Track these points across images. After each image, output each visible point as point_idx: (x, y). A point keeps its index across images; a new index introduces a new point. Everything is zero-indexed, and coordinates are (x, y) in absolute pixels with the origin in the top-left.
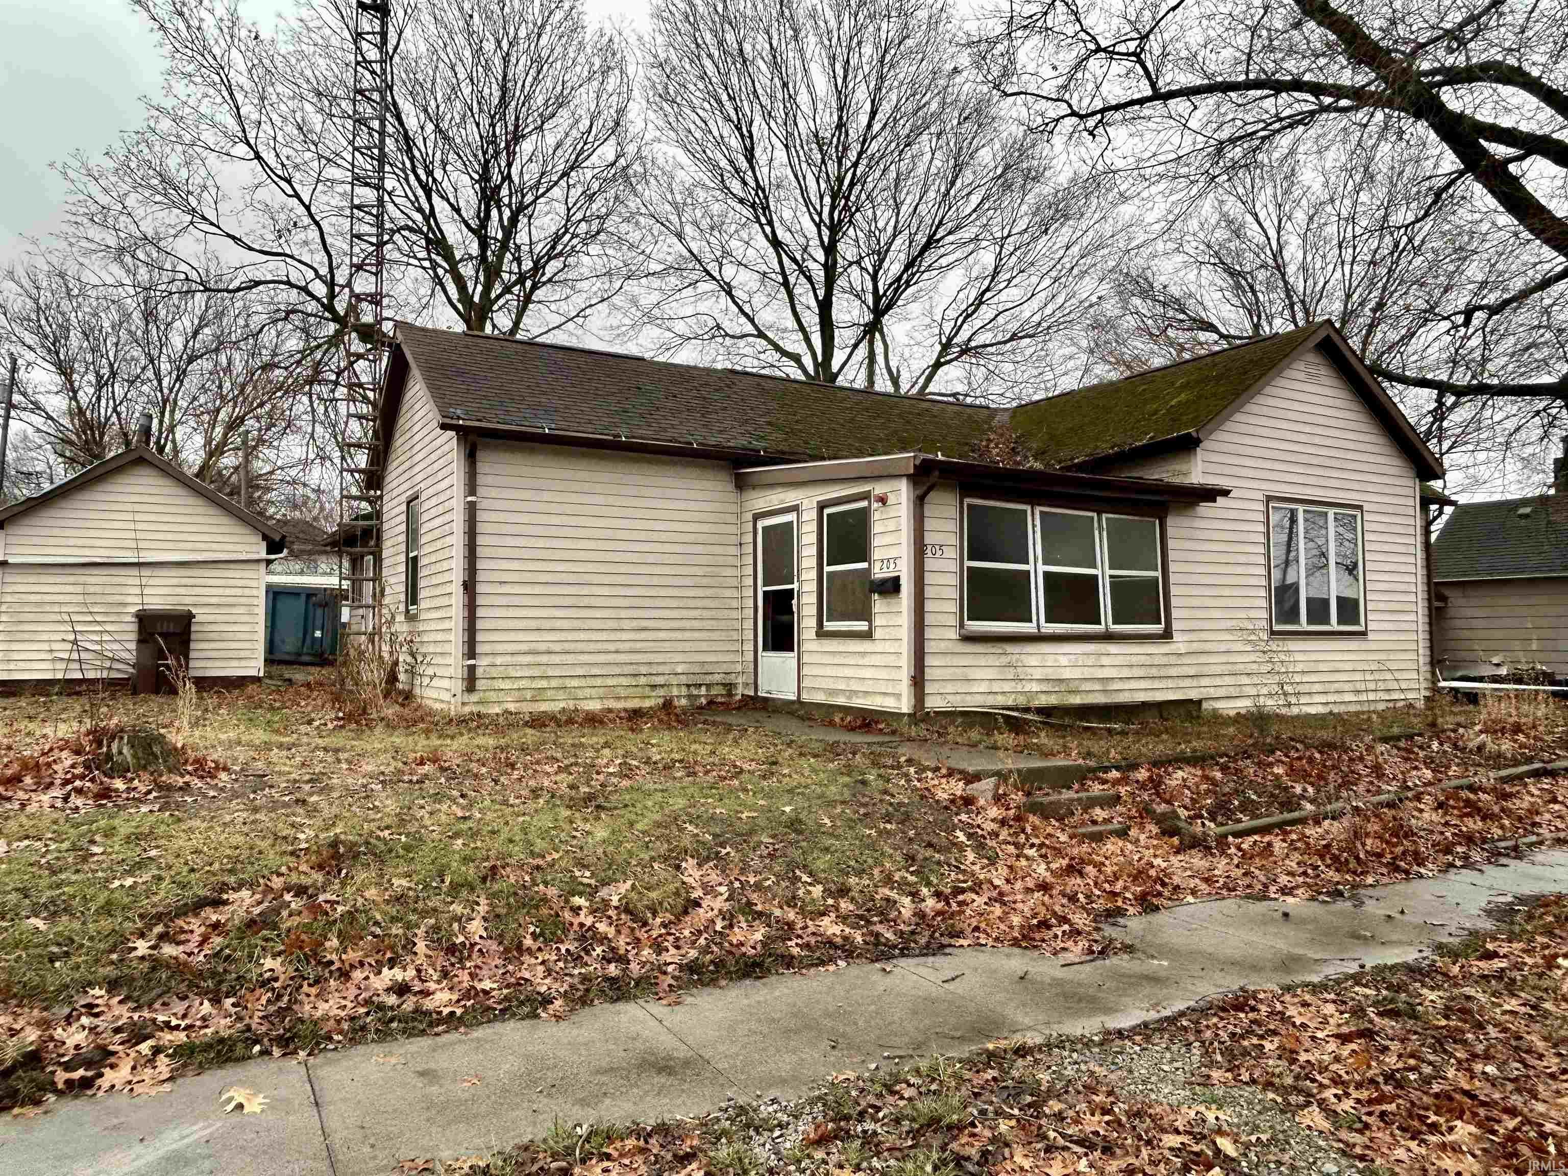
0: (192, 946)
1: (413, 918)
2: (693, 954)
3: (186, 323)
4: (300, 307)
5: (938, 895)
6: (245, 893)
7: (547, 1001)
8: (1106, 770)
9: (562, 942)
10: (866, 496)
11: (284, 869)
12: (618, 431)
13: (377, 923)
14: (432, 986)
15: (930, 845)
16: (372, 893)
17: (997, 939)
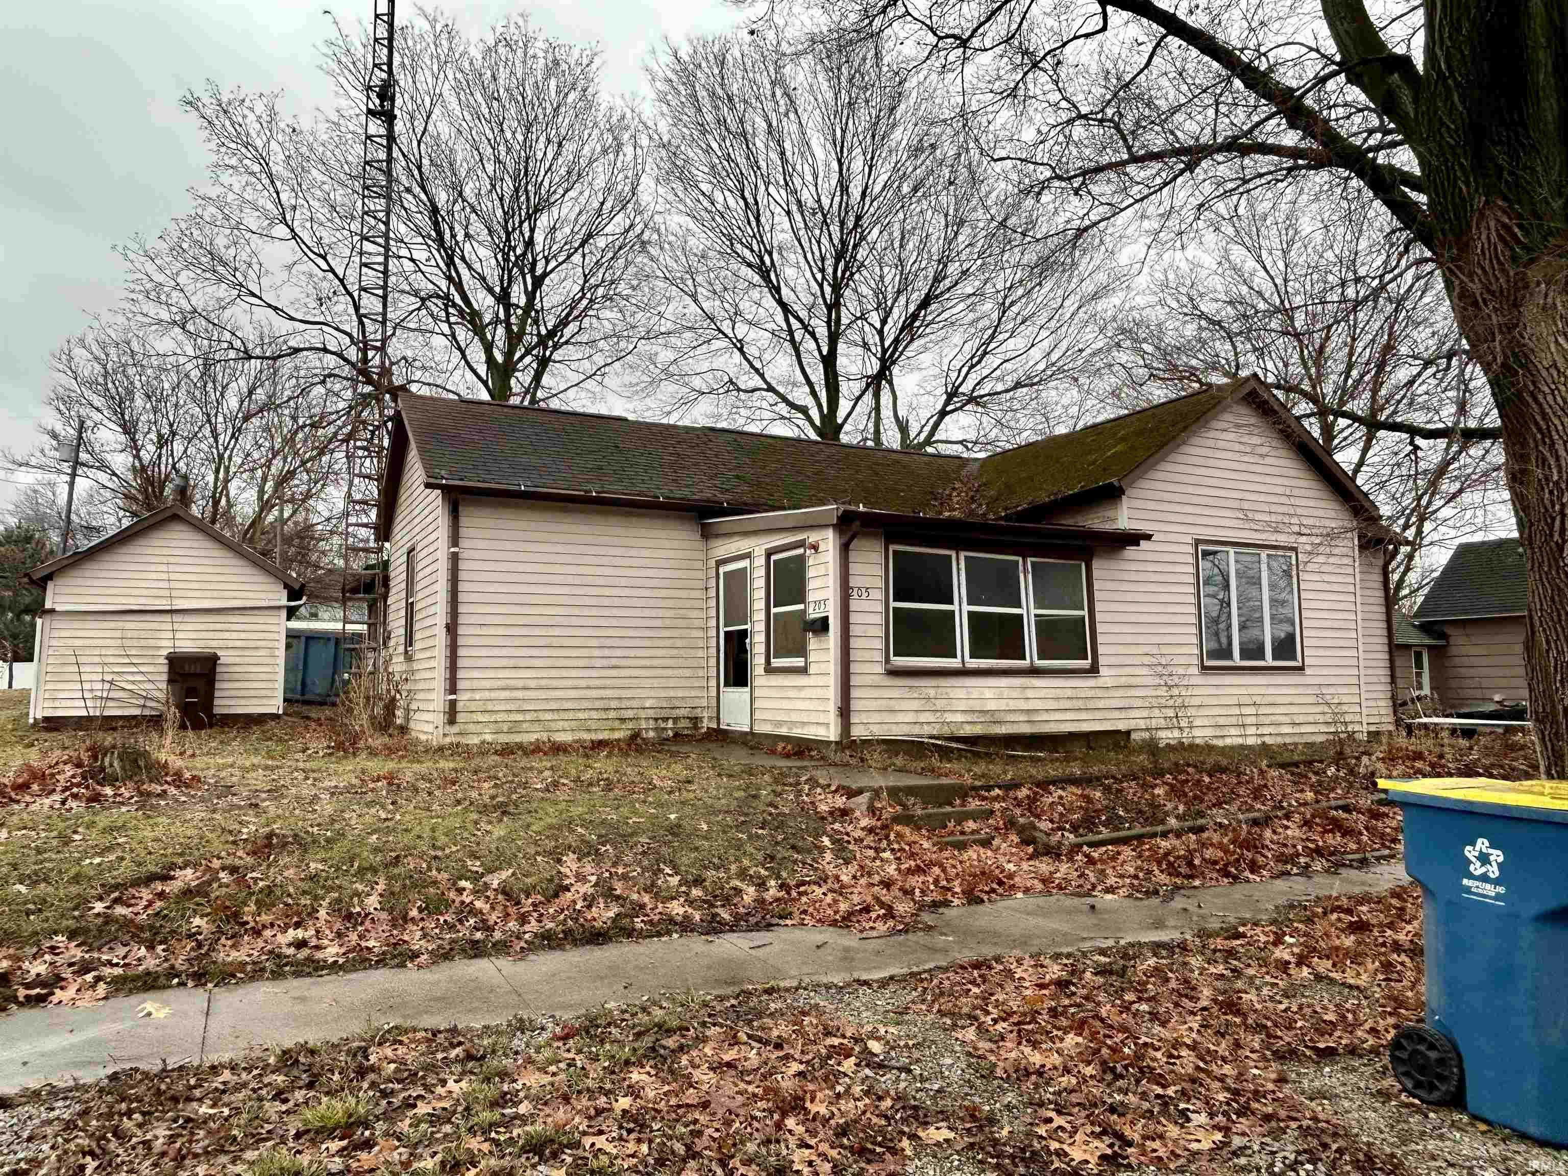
0: (139, 908)
1: (321, 892)
2: (551, 925)
3: (243, 384)
4: (336, 371)
5: (783, 886)
6: (189, 871)
7: (415, 955)
8: (989, 788)
9: (442, 914)
10: (801, 544)
11: (223, 854)
12: (590, 487)
13: (289, 895)
14: (326, 942)
15: (793, 847)
16: (290, 873)
17: (819, 921)
